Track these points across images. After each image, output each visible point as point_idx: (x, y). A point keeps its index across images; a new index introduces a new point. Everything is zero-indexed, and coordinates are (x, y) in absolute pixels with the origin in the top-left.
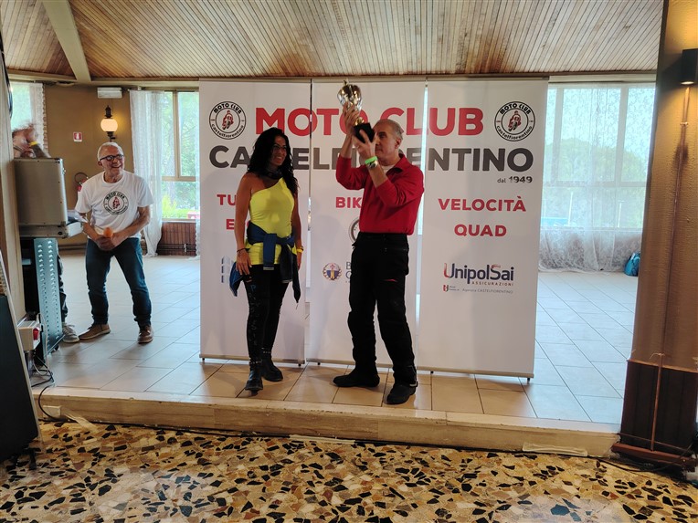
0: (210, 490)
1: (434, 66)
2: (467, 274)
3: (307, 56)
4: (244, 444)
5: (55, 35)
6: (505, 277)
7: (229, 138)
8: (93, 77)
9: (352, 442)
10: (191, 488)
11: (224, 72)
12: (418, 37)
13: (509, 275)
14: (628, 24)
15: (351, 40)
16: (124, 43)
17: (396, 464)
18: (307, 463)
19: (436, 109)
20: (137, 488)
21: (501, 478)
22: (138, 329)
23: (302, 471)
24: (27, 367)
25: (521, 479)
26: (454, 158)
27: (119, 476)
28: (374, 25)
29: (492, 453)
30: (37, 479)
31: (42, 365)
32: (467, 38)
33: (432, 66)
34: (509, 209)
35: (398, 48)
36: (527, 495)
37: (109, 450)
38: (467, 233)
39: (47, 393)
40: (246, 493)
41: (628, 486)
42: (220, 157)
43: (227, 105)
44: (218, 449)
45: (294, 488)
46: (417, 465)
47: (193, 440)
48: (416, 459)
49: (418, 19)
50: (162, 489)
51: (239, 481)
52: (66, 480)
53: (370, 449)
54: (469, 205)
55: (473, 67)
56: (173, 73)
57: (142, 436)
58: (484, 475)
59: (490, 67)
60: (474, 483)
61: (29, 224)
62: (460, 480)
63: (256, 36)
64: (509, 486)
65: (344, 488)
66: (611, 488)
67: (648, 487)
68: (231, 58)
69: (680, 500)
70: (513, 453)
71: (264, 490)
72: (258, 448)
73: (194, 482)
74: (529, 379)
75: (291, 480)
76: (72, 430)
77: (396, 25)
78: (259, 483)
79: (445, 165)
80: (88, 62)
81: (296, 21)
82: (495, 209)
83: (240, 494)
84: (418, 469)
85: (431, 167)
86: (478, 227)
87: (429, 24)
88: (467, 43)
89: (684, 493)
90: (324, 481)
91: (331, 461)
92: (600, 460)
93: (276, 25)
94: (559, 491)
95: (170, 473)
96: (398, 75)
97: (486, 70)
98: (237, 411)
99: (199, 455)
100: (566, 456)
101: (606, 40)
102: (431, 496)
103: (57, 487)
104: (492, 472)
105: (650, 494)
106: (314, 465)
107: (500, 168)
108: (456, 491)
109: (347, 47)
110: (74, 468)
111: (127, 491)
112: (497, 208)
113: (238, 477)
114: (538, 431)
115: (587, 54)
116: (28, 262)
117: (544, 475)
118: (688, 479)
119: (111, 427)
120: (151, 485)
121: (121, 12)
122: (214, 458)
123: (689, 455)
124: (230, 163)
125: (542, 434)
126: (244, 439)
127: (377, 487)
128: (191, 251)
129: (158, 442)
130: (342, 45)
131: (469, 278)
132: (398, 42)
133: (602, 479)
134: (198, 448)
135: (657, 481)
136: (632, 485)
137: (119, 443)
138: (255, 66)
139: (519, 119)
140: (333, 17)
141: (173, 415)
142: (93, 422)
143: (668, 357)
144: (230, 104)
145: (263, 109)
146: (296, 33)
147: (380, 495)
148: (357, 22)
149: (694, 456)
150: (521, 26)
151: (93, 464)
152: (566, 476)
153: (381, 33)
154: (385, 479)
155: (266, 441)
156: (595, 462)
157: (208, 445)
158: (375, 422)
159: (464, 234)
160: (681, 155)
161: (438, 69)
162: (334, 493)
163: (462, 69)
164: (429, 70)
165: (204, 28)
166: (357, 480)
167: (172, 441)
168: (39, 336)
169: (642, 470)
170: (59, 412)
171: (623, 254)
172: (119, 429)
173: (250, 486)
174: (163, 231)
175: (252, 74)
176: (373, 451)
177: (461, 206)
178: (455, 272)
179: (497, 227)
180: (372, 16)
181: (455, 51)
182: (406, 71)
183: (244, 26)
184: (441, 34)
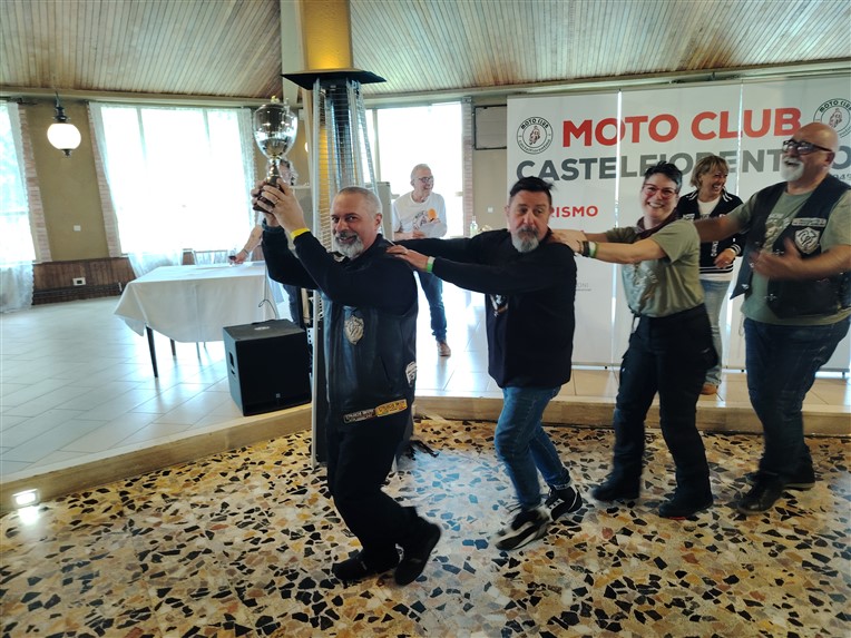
1: (656, 64)
3: (524, 64)
4: (600, 435)
11: (432, 85)
12: (649, 36)
15: (576, 44)
19: (751, 111)
26: (769, 160)
28: (606, 26)
29: (844, 439)
32: (702, 33)
33: (651, 65)
35: (624, 49)
42: (528, 171)
43: (534, 121)
44: (579, 440)
49: (656, 16)
52: (466, 464)
53: (722, 439)
55: (697, 63)
65: (725, 470)
68: (445, 71)
76: (434, 425)
77: (630, 24)
79: (760, 167)
85: (745, 169)
87: (666, 21)
88: (698, 41)
96: (614, 76)
97: (711, 65)
99: (566, 445)
109: (569, 51)
126: (596, 432)
130: (565, 50)
132: (625, 42)
137: (486, 436)
138: (467, 78)
139: (840, 116)
140: (566, 21)
144: (537, 119)
145: (570, 122)
146: (521, 41)
148: (589, 24)
150: (765, 16)
153: (610, 34)
157: (567, 436)
158: (722, 414)
161: (659, 67)
164: (649, 68)
165: (428, 45)
175: (460, 85)
176: (726, 440)
180: (607, 16)
181: (683, 47)
182: (623, 72)
183: (469, 37)
184: (674, 31)
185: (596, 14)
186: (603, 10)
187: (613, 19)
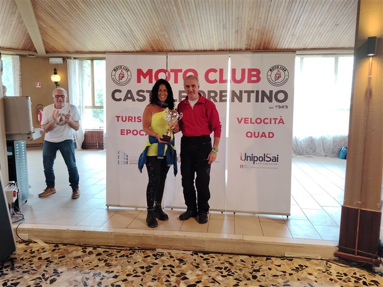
0: (112, 280)
1: (233, 46)
2: (253, 159)
3: (164, 41)
4: (131, 254)
5: (26, 29)
6: (274, 160)
7: (122, 85)
8: (47, 52)
9: (191, 252)
10: (102, 279)
11: (119, 49)
12: (225, 30)
13: (276, 159)
14: (338, 23)
15: (188, 32)
16: (64, 34)
17: (215, 265)
18: (166, 265)
19: (235, 69)
20: (71, 280)
21: (273, 272)
22: (72, 190)
23: (163, 269)
24: (10, 212)
25: (285, 272)
26: (245, 96)
27: (61, 273)
28: (201, 24)
29: (268, 258)
30: (15, 275)
31: (18, 211)
32: (251, 31)
33: (232, 46)
34: (275, 123)
35: (214, 36)
36: (288, 281)
37: (55, 258)
38: (253, 136)
39: (21, 226)
40: (132, 282)
41: (343, 275)
42: (117, 95)
43: (121, 67)
44: (116, 257)
45: (159, 279)
46: (227, 265)
47: (102, 252)
48: (227, 262)
49: (224, 20)
50: (85, 280)
51: (128, 275)
52: (31, 275)
53: (201, 256)
54: (253, 121)
55: (254, 46)
56: (91, 50)
57: (73, 251)
58: (264, 270)
59: (264, 46)
60: (258, 274)
61: (11, 133)
62: (251, 273)
63: (136, 30)
64: (278, 276)
65: (186, 278)
66: (334, 277)
67: (354, 276)
68: (123, 42)
69: (372, 283)
70: (280, 257)
71: (142, 280)
72: (138, 256)
73: (103, 276)
74: (288, 216)
75: (157, 274)
76: (35, 247)
77: (213, 24)
78: (140, 276)
79: (240, 100)
80: (44, 44)
81: (158, 22)
82: (268, 123)
83: (128, 283)
84: (227, 267)
85: (233, 100)
86: (259, 133)
87: (231, 23)
88: (251, 34)
89: (374, 279)
90: (175, 275)
91: (180, 263)
92: (328, 261)
93: (147, 24)
94: (306, 279)
95: (90, 271)
96: (214, 50)
97: (262, 48)
98: (127, 236)
99: (106, 261)
100: (309, 259)
101: (326, 32)
102: (235, 282)
103: (26, 280)
104: (269, 268)
105: (356, 280)
106: (170, 266)
107: (270, 101)
108: (249, 279)
109: (186, 36)
110: (36, 269)
111: (66, 281)
112: (269, 122)
113: (128, 273)
114: (293, 245)
115: (316, 39)
116: (11, 154)
117: (297, 270)
118: (376, 271)
119: (57, 245)
120: (79, 278)
121: (63, 17)
122: (114, 263)
123: (376, 258)
124: (123, 99)
125: (295, 247)
126: (131, 252)
127: (205, 278)
128: (101, 147)
129: (83, 253)
130: (184, 35)
131: (254, 161)
132: (214, 33)
133: (329, 272)
134: (105, 256)
135: (359, 272)
136: (346, 275)
137: (61, 254)
138: (136, 46)
139: (280, 74)
140: (178, 19)
141: (91, 238)
142: (46, 243)
143: (364, 204)
144: (123, 67)
145: (141, 69)
146: (158, 28)
147: (206, 282)
148: (191, 22)
149: (379, 258)
150: (280, 24)
151: (47, 266)
152: (309, 270)
153: (204, 28)
154: (209, 273)
155: (143, 252)
156: (325, 262)
157: (111, 255)
158: (204, 241)
159: (251, 137)
160: (368, 94)
161: (236, 47)
162: (181, 281)
163: (249, 47)
164: (230, 48)
165: (108, 25)
166: (194, 274)
167: (90, 253)
168: (16, 195)
169: (351, 266)
170: (27, 237)
171: (337, 147)
172: (61, 246)
173: (135, 278)
174: (85, 136)
175: (134, 50)
176: (202, 257)
177: (249, 122)
178: (246, 158)
179: (269, 133)
180: (200, 19)
181: (245, 37)
182: (218, 49)
183: (130, 24)
184: (237, 29)
185: (193, 17)
186: (196, 15)
187: (203, 20)
